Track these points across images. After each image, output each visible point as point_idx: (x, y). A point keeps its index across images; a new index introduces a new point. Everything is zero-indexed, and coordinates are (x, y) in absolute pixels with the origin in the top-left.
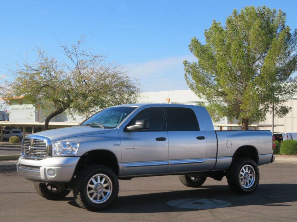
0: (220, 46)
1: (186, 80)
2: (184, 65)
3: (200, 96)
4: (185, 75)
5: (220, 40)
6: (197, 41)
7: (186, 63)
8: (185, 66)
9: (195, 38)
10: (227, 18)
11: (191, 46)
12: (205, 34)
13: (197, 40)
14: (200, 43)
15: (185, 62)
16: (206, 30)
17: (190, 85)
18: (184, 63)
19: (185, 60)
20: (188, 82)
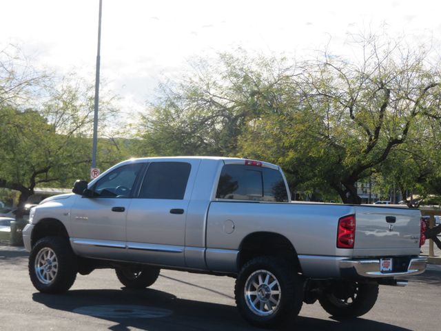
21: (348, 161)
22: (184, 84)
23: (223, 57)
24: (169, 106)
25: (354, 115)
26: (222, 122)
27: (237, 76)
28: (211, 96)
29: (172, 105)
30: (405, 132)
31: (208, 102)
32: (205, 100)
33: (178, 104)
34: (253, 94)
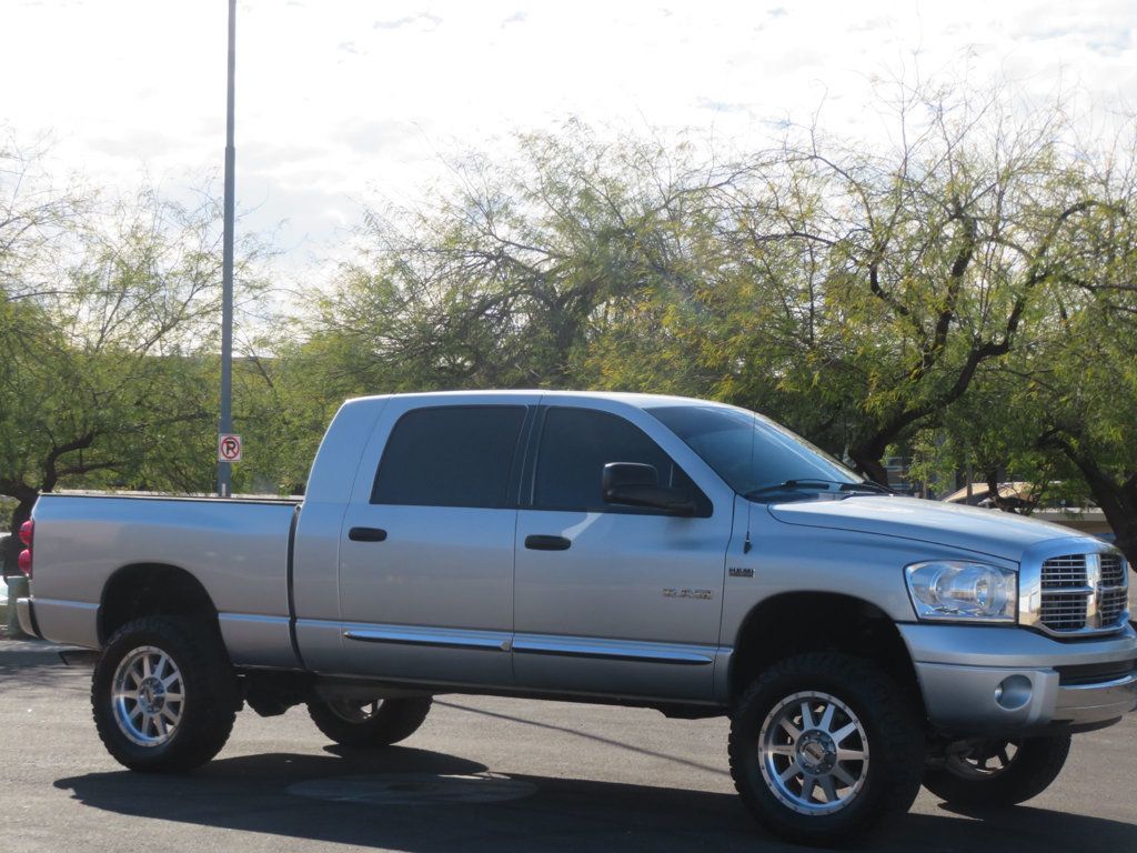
21: (874, 401)
22: (427, 213)
23: (527, 142)
24: (393, 271)
25: (881, 285)
26: (527, 309)
27: (563, 191)
28: (499, 244)
29: (400, 266)
30: (1012, 325)
31: (490, 257)
32: (483, 254)
33: (416, 264)
34: (606, 235)
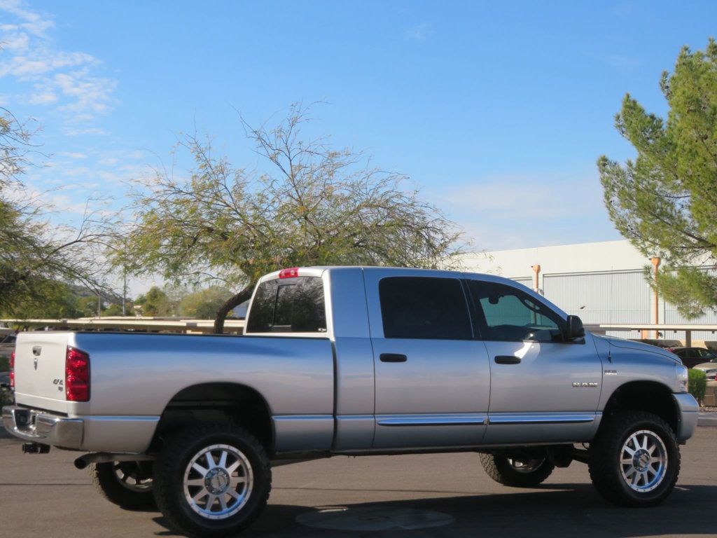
0: (689, 117)
1: (607, 207)
2: (600, 168)
3: (644, 251)
4: (606, 196)
5: (688, 101)
6: (632, 105)
7: (604, 165)
8: (602, 171)
9: (628, 96)
10: (710, 40)
11: (621, 118)
12: (661, 85)
13: (635, 102)
14: (641, 111)
15: (601, 162)
16: (665, 74)
17: (618, 220)
18: (599, 165)
19: (603, 155)
20: (612, 214)
